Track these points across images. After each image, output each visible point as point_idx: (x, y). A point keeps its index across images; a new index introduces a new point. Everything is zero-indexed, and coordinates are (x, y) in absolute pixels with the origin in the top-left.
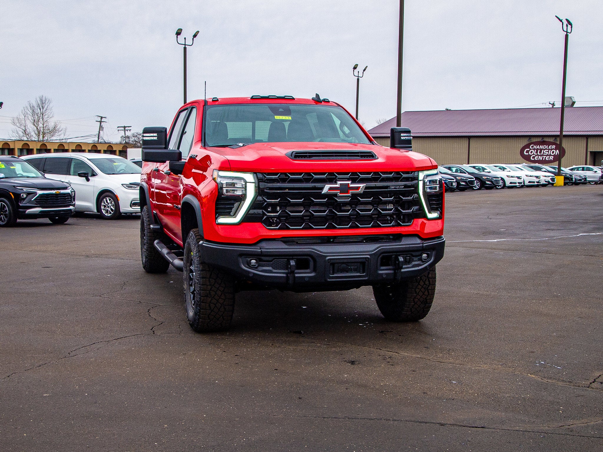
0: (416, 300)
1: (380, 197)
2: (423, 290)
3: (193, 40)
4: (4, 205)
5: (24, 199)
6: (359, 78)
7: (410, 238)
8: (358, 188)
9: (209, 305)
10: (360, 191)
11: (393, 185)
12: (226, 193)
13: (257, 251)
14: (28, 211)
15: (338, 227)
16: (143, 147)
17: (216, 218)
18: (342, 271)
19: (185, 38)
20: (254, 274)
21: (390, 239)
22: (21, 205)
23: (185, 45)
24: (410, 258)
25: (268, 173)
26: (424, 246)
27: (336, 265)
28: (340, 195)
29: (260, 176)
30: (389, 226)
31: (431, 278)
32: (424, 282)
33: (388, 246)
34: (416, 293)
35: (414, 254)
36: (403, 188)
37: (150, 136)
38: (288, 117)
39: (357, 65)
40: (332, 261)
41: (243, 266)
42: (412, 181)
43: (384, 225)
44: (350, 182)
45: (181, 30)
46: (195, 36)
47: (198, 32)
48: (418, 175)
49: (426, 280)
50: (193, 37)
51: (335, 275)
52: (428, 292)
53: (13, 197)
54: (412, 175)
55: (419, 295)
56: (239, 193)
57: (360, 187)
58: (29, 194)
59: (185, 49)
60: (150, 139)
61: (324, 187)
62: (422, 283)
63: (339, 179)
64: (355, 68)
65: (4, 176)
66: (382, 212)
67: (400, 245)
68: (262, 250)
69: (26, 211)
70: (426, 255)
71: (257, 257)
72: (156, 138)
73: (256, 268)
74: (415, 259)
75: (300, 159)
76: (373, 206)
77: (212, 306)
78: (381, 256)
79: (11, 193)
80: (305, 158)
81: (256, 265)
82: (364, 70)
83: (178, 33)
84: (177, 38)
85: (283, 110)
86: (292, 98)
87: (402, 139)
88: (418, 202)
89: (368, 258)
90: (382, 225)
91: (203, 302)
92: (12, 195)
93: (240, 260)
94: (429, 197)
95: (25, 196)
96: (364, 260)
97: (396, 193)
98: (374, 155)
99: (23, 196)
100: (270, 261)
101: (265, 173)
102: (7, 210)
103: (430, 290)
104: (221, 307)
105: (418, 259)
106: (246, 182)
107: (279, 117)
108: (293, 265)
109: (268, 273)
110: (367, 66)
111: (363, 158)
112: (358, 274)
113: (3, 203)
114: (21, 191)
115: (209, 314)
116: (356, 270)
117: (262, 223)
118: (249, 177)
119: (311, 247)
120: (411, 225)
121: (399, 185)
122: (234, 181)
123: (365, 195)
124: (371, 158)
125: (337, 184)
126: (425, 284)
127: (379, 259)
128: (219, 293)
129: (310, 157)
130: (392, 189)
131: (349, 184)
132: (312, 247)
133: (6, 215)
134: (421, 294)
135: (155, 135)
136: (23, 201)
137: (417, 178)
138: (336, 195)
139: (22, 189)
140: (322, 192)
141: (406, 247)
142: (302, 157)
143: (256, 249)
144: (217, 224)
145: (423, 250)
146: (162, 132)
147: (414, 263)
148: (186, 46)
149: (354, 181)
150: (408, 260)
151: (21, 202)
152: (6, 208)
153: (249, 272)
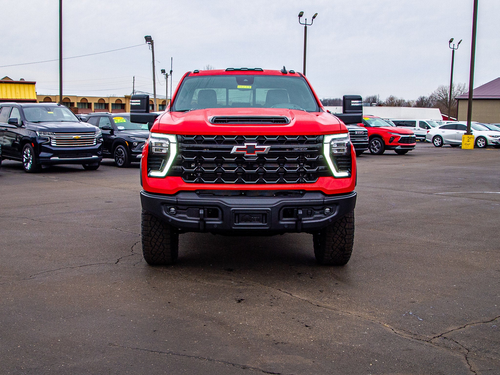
0: (334, 247)
1: (285, 157)
2: (340, 239)
3: (312, 20)
4: (121, 150)
5: (136, 147)
6: (454, 50)
7: (312, 194)
8: (263, 149)
9: (150, 243)
10: (266, 152)
11: (297, 147)
12: (155, 151)
13: (174, 200)
14: (139, 156)
15: (246, 182)
16: (131, 111)
17: (148, 172)
18: (246, 221)
19: (306, 19)
20: (172, 219)
21: (300, 194)
22: (133, 151)
23: (306, 24)
24: (311, 212)
25: (186, 135)
26: (325, 201)
27: (240, 215)
28: (246, 155)
29: (180, 137)
30: (294, 183)
31: (348, 229)
32: (341, 232)
33: (289, 200)
34: (334, 241)
35: (315, 208)
36: (307, 150)
37: (135, 102)
38: (249, 86)
39: (453, 39)
40: (236, 212)
41: (164, 212)
42: (316, 144)
43: (289, 182)
44: (257, 144)
45: (303, 12)
46: (314, 17)
47: (316, 14)
48: (323, 139)
49: (343, 231)
50: (313, 18)
51: (240, 224)
52: (345, 241)
53: (128, 145)
54: (316, 138)
55: (337, 243)
56: (164, 151)
57: (265, 148)
58: (139, 142)
59: (306, 28)
60: (135, 105)
61: (233, 148)
62: (339, 233)
63: (247, 141)
64: (451, 42)
65: (124, 129)
66: (287, 170)
67: (301, 200)
68: (178, 200)
69: (137, 156)
70: (329, 209)
71: (174, 206)
72: (140, 103)
73: (175, 215)
74: (317, 212)
75: (219, 123)
76: (280, 165)
77: (153, 244)
78: (283, 209)
79: (126, 142)
80: (223, 122)
81: (174, 212)
82: (459, 43)
83: (300, 15)
84: (299, 19)
85: (247, 81)
86: (261, 70)
87: (353, 105)
88: (323, 162)
89: (269, 210)
90: (287, 182)
91: (145, 241)
92: (127, 144)
93: (163, 207)
94: (336, 158)
95: (136, 144)
96: (266, 212)
97: (301, 154)
98: (286, 120)
99: (135, 144)
100: (185, 209)
101: (184, 136)
102: (123, 154)
103: (347, 239)
104: (160, 245)
105: (320, 213)
106: (170, 142)
107: (241, 86)
108: (201, 214)
109: (183, 219)
110: (462, 40)
111: (276, 123)
112: (261, 224)
113: (121, 149)
114: (134, 141)
115: (152, 250)
116: (258, 220)
117: (181, 177)
118: (172, 138)
119: (218, 199)
120: (315, 182)
121: (303, 147)
122: (161, 141)
123: (269, 155)
124: (284, 123)
125: (244, 146)
126: (342, 233)
127: (281, 211)
128: (158, 233)
129: (228, 121)
130: (296, 150)
131: (255, 145)
132: (220, 199)
133: (123, 159)
134: (338, 242)
135: (139, 101)
136: (135, 148)
137: (322, 142)
138: (243, 155)
139: (135, 139)
140: (231, 152)
141: (306, 202)
142: (221, 121)
143: (174, 199)
144: (148, 177)
145: (324, 205)
146: (144, 99)
147: (315, 216)
148: (307, 26)
149: (260, 142)
150: (310, 213)
151: (133, 149)
152: (123, 153)
153: (169, 218)
